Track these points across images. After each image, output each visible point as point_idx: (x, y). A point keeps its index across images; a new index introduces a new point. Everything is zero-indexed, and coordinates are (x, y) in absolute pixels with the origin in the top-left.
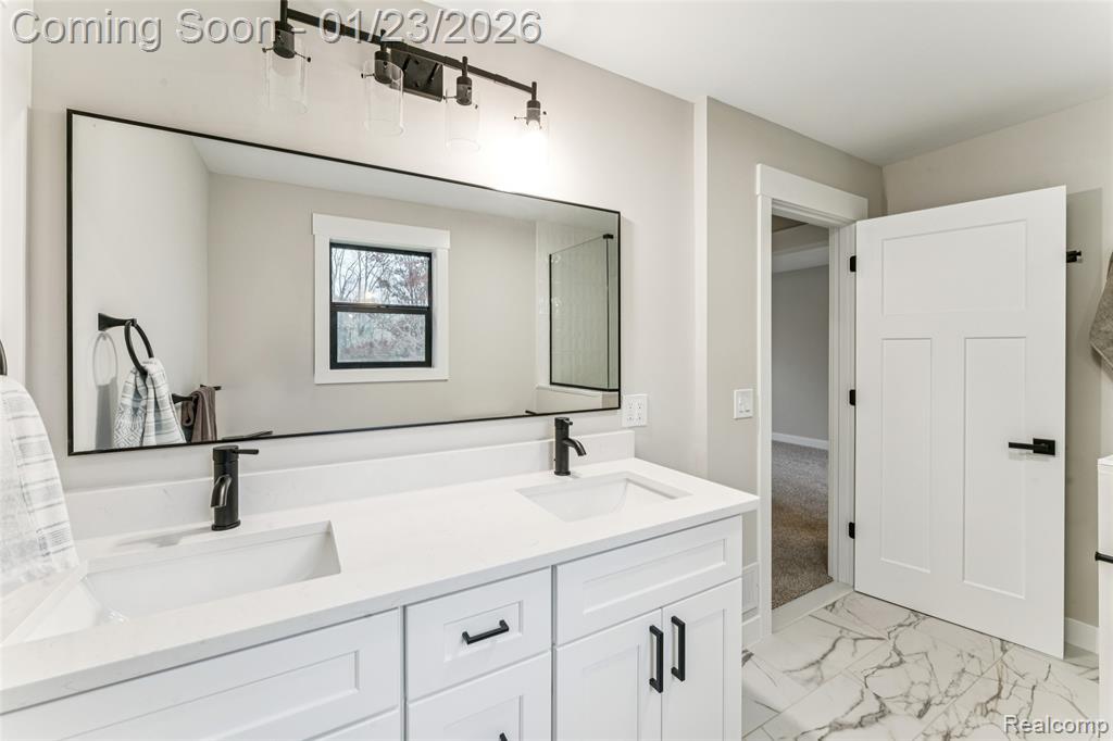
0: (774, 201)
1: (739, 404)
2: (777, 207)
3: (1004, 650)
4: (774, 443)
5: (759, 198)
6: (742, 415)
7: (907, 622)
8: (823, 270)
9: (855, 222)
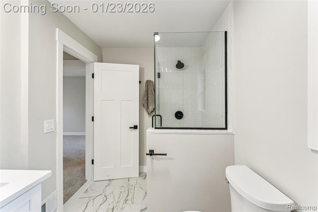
0: (64, 46)
1: (47, 126)
2: (65, 48)
3: (129, 181)
4: (64, 136)
5: (58, 42)
6: (49, 131)
7: (108, 185)
8: (84, 78)
9: (94, 62)
